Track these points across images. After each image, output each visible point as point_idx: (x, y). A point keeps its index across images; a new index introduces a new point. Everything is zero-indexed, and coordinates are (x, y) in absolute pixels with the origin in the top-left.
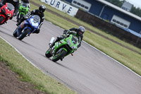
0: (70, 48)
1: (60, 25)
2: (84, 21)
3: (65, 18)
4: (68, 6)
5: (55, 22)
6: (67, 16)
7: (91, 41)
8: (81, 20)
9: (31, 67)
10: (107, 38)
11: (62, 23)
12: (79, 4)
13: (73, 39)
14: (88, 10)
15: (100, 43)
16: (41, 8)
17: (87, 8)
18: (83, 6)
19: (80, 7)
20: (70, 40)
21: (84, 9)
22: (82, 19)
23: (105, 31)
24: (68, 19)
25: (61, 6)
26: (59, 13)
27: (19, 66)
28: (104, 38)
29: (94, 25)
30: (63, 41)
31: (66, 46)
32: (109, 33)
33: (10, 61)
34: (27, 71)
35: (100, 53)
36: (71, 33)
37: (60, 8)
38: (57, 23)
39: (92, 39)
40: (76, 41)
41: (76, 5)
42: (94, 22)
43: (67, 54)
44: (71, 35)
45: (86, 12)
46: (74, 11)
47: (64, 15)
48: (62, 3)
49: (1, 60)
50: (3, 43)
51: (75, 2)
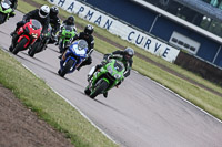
0: (113, 77)
1: (152, 75)
2: (189, 70)
3: (158, 64)
4: (164, 46)
5: (142, 70)
6: (161, 62)
7: (199, 101)
11: (154, 73)
12: (181, 43)
13: (116, 65)
14: (194, 53)
16: (86, 29)
17: (193, 49)
18: (187, 46)
19: (182, 47)
20: (112, 66)
22: (186, 67)
24: (164, 67)
25: (152, 46)
26: (149, 56)
27: (86, 138)
29: (204, 77)
30: (103, 70)
31: (107, 75)
35: (214, 120)
37: (151, 49)
38: (146, 73)
39: (201, 97)
40: (121, 68)
41: (176, 44)
42: (204, 71)
45: (192, 56)
46: (173, 54)
47: (156, 60)
48: (154, 42)
49: (58, 130)
50: (61, 102)
51: (175, 40)
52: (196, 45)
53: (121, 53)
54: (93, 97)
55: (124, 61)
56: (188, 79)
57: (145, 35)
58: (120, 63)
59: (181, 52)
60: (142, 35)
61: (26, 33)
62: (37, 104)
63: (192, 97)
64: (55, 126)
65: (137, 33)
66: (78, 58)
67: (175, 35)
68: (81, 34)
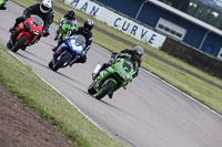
0: (122, 78)
2: (175, 56)
4: (150, 33)
6: (148, 48)
7: (186, 87)
8: (171, 54)
9: (92, 127)
10: (212, 83)
12: (167, 29)
13: (125, 65)
14: (181, 39)
15: (200, 90)
17: (179, 35)
18: (173, 32)
19: (169, 33)
20: (121, 66)
21: (175, 37)
22: (173, 53)
23: (208, 72)
25: (139, 32)
27: (72, 125)
28: (206, 84)
29: (190, 63)
30: (110, 69)
31: (115, 76)
32: (214, 75)
33: (59, 117)
34: (85, 134)
36: (123, 57)
37: (138, 35)
40: (130, 68)
41: (163, 30)
42: (190, 58)
43: (117, 87)
44: (122, 60)
46: (159, 40)
47: (143, 46)
48: (141, 28)
49: (44, 116)
50: (48, 89)
51: (161, 27)
52: (183, 31)
53: (130, 52)
54: (99, 98)
55: (133, 60)
56: (174, 65)
57: (131, 22)
58: (129, 63)
59: (168, 39)
60: (129, 21)
61: (26, 29)
62: (23, 91)
63: (178, 83)
64: (42, 113)
65: (124, 19)
66: (74, 53)
67: (162, 21)
68: (80, 28)
